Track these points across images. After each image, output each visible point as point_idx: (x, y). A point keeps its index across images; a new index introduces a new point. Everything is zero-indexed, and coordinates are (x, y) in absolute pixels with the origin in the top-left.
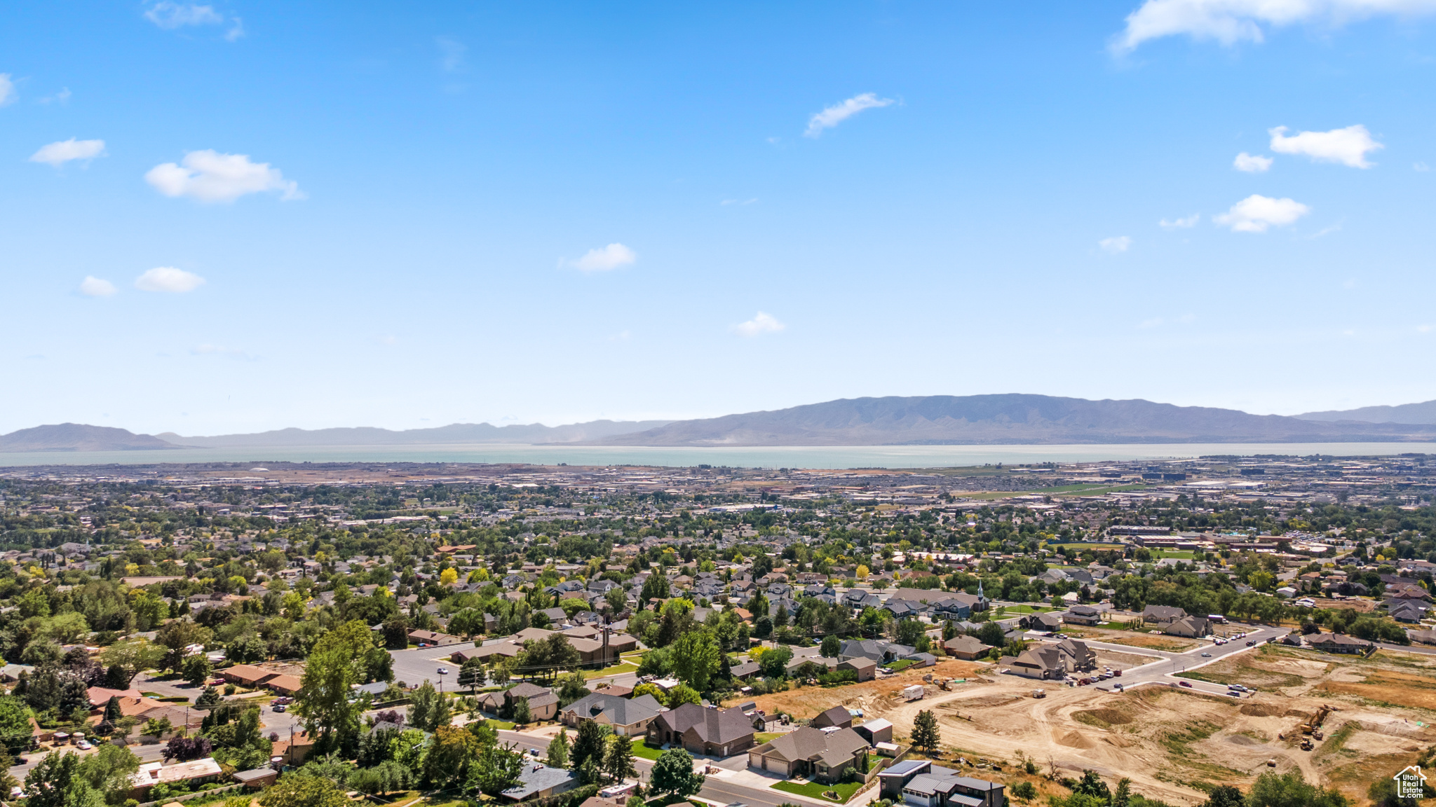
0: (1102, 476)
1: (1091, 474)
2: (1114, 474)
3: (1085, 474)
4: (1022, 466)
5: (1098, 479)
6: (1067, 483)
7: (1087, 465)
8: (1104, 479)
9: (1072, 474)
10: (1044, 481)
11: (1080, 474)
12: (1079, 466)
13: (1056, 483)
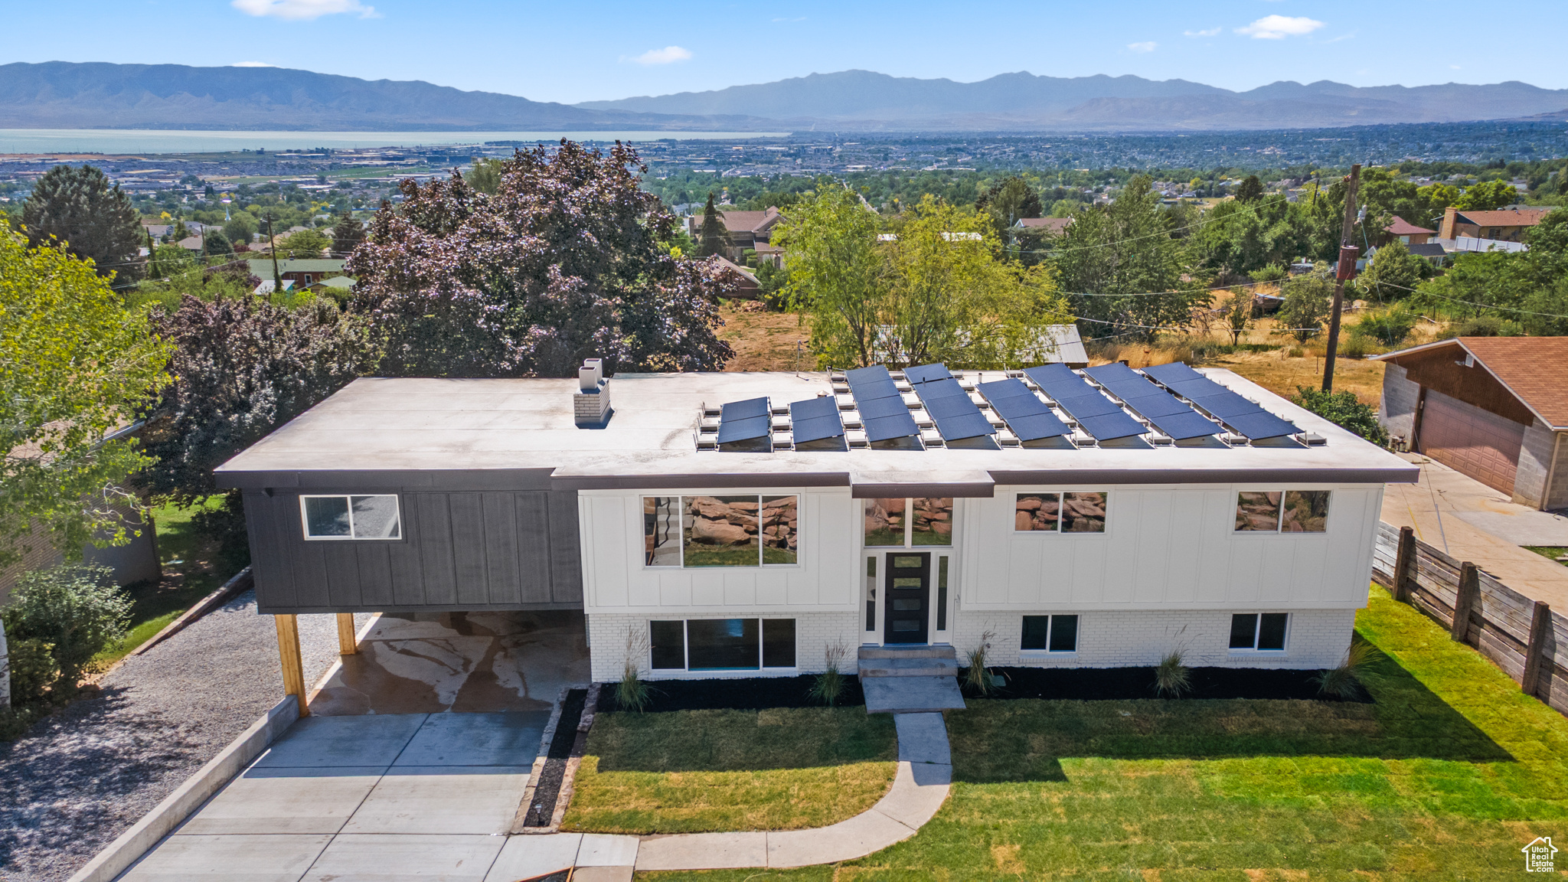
0: (383, 159)
1: (372, 158)
2: (396, 158)
3: (365, 158)
4: (289, 151)
5: (379, 163)
6: (345, 167)
7: (367, 150)
8: (385, 162)
9: (351, 159)
10: (318, 166)
11: (358, 159)
12: (357, 151)
13: (331, 167)
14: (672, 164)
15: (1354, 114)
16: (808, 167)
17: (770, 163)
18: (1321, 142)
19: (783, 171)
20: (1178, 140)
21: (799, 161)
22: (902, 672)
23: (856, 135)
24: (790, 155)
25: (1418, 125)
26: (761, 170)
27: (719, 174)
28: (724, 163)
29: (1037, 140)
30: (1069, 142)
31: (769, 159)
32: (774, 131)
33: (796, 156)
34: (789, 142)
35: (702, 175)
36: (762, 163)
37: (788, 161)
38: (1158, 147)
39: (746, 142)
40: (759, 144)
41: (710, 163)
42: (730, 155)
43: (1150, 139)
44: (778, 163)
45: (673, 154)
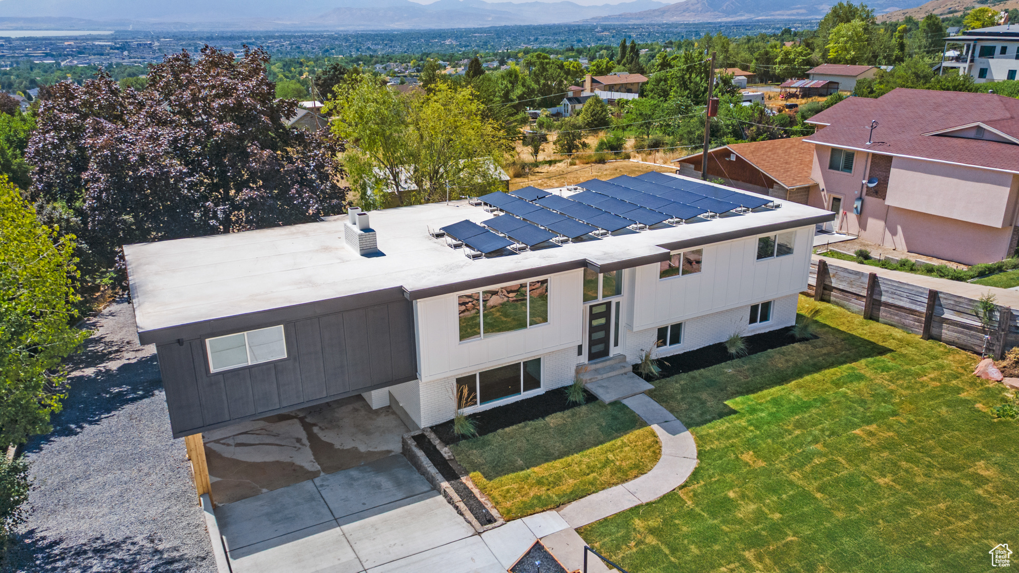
14: (13, 57)
15: (490, 19)
16: (135, 58)
17: (102, 54)
18: (476, 37)
19: (114, 61)
20: (394, 36)
21: (126, 53)
22: (605, 376)
23: (168, 33)
24: (118, 49)
25: (524, 26)
26: (95, 60)
27: (59, 64)
28: (60, 55)
29: (303, 37)
30: (325, 37)
31: (100, 52)
32: (98, 30)
33: (122, 48)
34: (113, 38)
35: (44, 65)
36: (94, 55)
37: (116, 53)
38: (383, 40)
39: (75, 39)
40: (87, 40)
41: (47, 55)
42: (65, 49)
43: (377, 35)
44: (108, 54)
45: (10, 48)
